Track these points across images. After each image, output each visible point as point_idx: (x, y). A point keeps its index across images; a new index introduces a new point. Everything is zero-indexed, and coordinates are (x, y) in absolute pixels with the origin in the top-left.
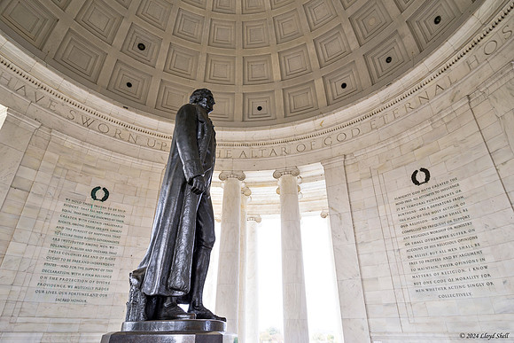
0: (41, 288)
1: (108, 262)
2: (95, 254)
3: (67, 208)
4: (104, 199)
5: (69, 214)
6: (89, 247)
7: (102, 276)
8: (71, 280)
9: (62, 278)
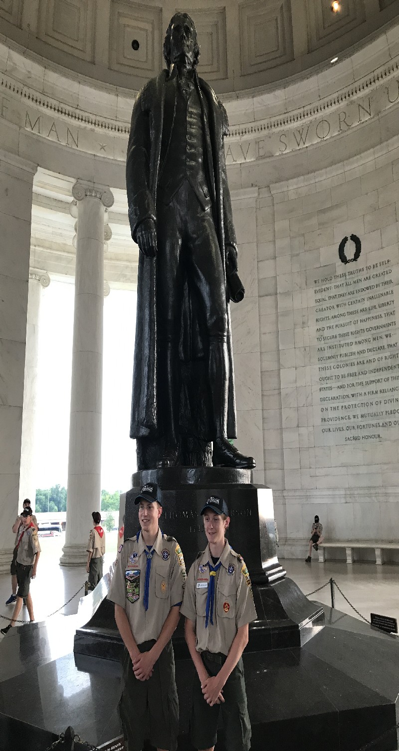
0: (327, 425)
1: (390, 362)
2: (371, 356)
3: (320, 296)
5: (325, 305)
6: (360, 347)
7: (389, 390)
8: (354, 406)
9: (344, 404)
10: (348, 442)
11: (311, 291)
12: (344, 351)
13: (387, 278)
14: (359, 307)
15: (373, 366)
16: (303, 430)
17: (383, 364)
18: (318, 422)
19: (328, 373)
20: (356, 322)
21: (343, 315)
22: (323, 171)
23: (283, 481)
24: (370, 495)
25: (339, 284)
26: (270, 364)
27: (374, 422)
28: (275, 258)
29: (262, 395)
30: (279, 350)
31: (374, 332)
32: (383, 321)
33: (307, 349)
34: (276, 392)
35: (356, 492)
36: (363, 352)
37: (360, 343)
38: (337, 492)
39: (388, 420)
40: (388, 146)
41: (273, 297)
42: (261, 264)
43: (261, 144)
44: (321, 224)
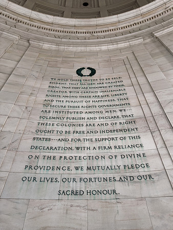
0: (30, 174)
1: (126, 126)
2: (103, 121)
3: (54, 85)
4: (92, 74)
5: (57, 89)
6: (92, 115)
7: (127, 147)
8: (78, 158)
9: (63, 155)
10: (63, 196)
11: (47, 82)
13: (118, 84)
14: (92, 95)
15: (105, 128)
17: (118, 127)
18: (20, 167)
19: (49, 128)
20: (87, 102)
21: (75, 97)
25: (74, 83)
27: (107, 176)
31: (107, 107)
32: (116, 103)
36: (93, 118)
37: (90, 113)
39: (128, 174)
44: (64, 61)
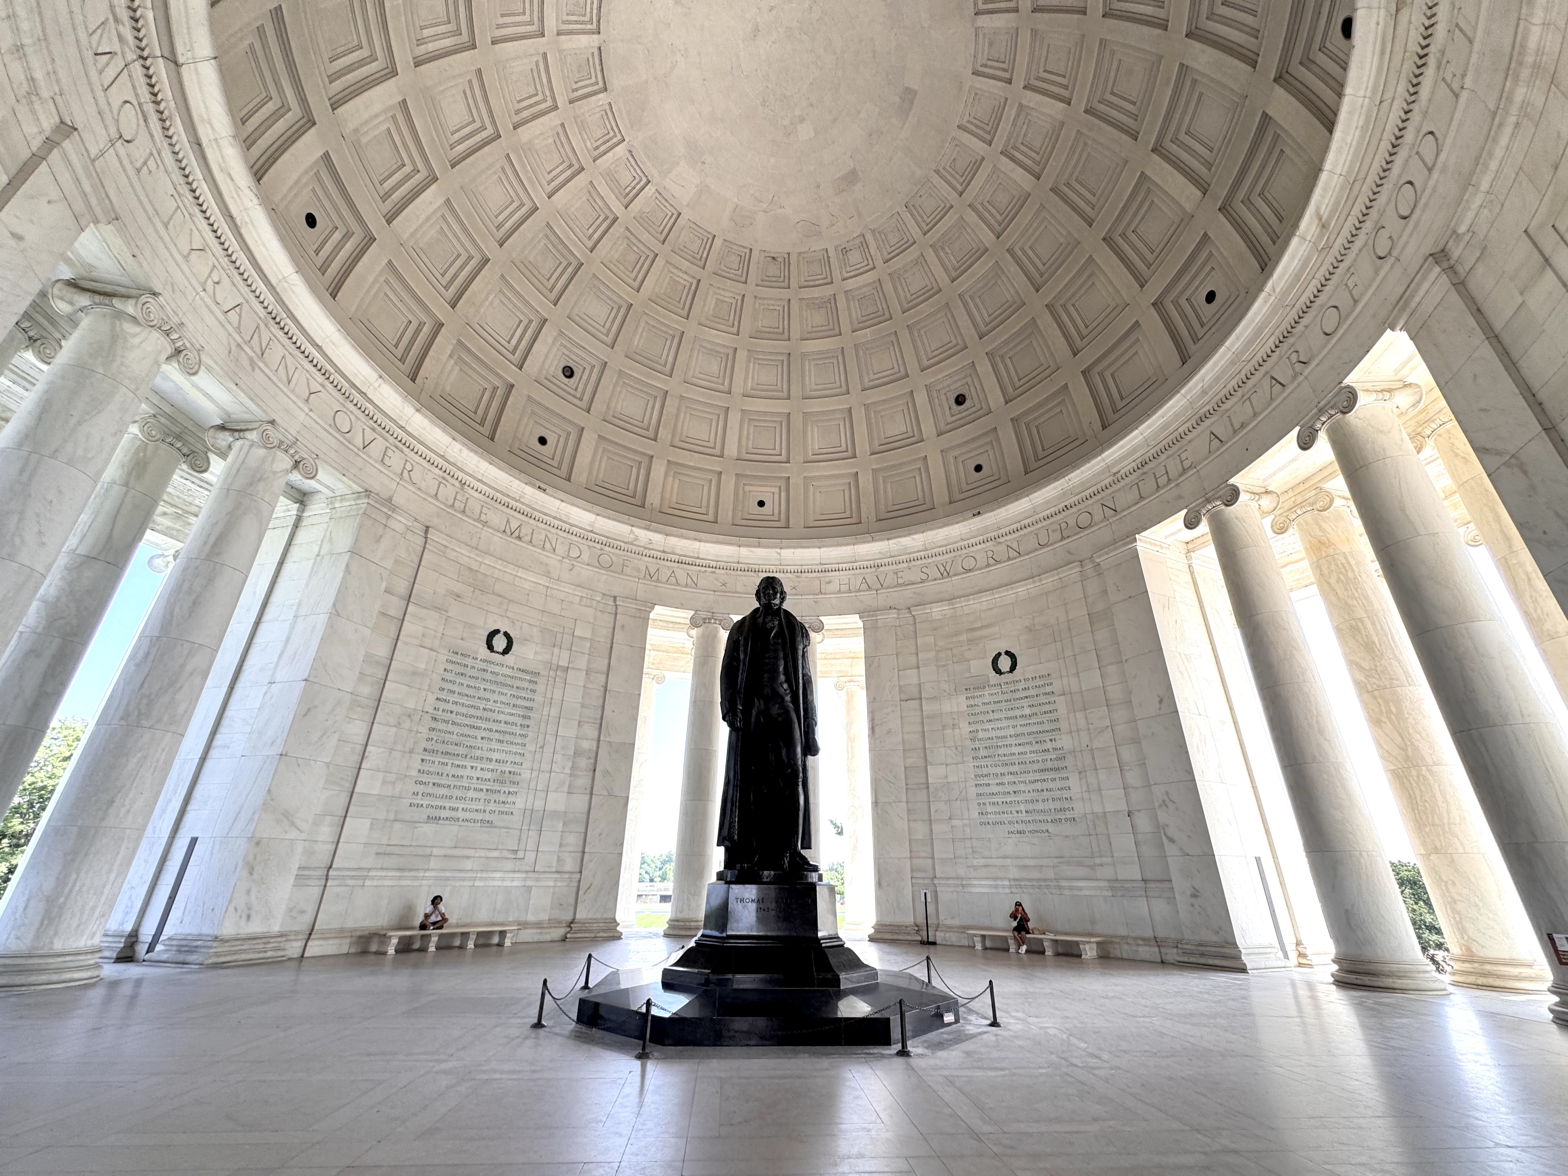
0: (984, 819)
1: (1057, 764)
2: (1034, 757)
3: (972, 702)
4: (1013, 668)
5: (977, 710)
6: (1021, 749)
7: (1057, 789)
8: (1017, 802)
9: (1004, 800)
10: (1011, 835)
11: (962, 698)
12: (1001, 751)
13: (1048, 689)
14: (1018, 713)
15: (1036, 766)
16: (955, 822)
17: (1049, 765)
18: (975, 814)
20: (1014, 727)
21: (1001, 719)
22: (971, 597)
23: (934, 869)
24: (1040, 887)
25: (994, 692)
26: (914, 760)
27: (1042, 818)
28: (918, 668)
29: (907, 789)
30: (925, 748)
31: (1036, 735)
32: (1047, 727)
33: (960, 749)
34: (925, 786)
35: (1023, 883)
36: (1025, 753)
37: (1020, 745)
38: (999, 883)
39: (1058, 817)
40: (1040, 580)
41: (918, 701)
42: (901, 673)
43: (900, 575)
44: (970, 641)
